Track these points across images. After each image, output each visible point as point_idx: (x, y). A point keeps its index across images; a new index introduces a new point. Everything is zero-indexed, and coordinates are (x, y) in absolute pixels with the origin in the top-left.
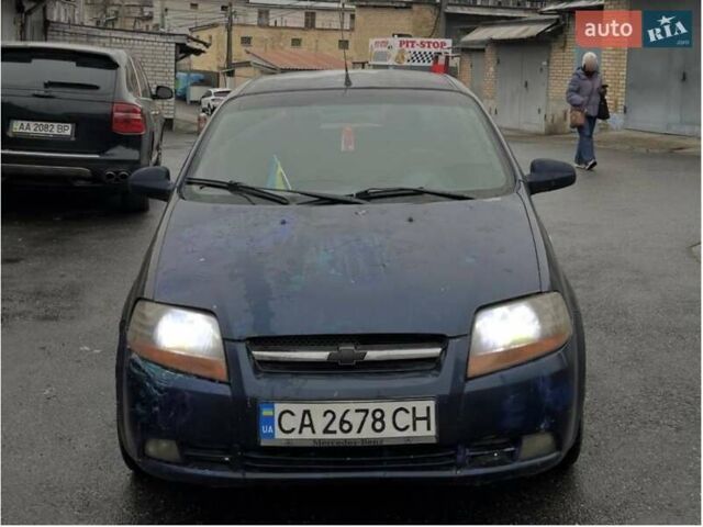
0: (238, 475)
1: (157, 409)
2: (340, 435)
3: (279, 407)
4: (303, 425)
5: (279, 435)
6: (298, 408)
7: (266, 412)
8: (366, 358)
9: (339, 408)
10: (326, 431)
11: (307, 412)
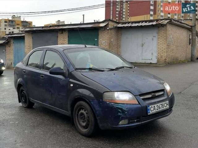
0: (140, 123)
1: (126, 112)
2: (159, 110)
3: (150, 106)
4: (154, 109)
5: (151, 112)
6: (153, 106)
7: (148, 108)
8: (156, 95)
9: (158, 105)
10: (157, 110)
11: (154, 106)
